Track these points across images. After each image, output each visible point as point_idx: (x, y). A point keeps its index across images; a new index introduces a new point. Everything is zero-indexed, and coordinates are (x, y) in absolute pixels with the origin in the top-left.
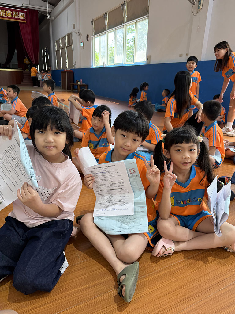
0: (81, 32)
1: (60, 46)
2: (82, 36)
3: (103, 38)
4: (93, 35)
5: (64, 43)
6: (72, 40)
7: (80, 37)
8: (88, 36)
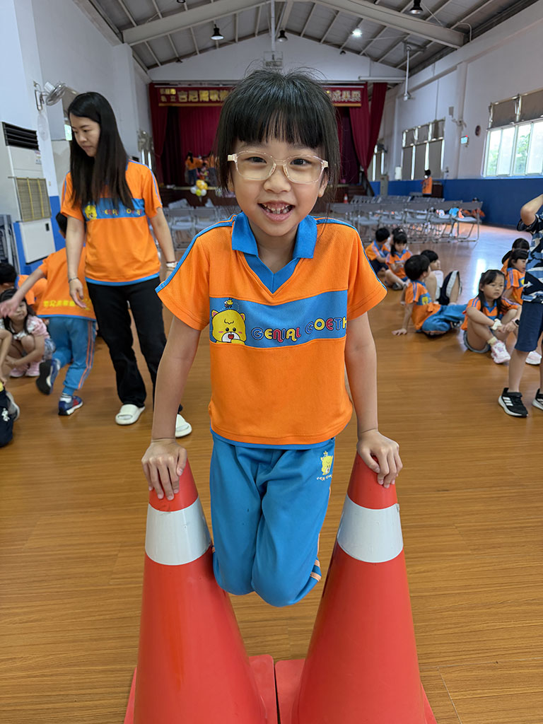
0: (465, 120)
1: (413, 140)
2: (466, 126)
3: (509, 132)
4: (490, 127)
5: (423, 136)
6: (443, 132)
7: (462, 129)
8: (478, 130)
